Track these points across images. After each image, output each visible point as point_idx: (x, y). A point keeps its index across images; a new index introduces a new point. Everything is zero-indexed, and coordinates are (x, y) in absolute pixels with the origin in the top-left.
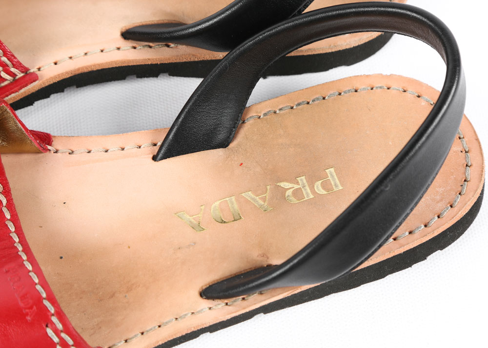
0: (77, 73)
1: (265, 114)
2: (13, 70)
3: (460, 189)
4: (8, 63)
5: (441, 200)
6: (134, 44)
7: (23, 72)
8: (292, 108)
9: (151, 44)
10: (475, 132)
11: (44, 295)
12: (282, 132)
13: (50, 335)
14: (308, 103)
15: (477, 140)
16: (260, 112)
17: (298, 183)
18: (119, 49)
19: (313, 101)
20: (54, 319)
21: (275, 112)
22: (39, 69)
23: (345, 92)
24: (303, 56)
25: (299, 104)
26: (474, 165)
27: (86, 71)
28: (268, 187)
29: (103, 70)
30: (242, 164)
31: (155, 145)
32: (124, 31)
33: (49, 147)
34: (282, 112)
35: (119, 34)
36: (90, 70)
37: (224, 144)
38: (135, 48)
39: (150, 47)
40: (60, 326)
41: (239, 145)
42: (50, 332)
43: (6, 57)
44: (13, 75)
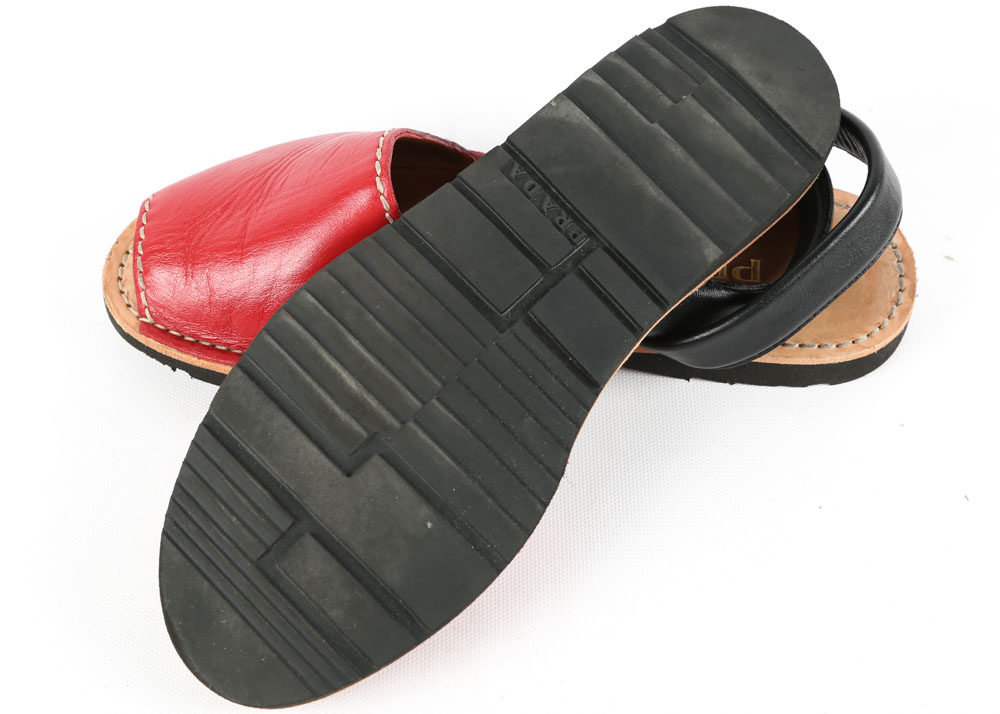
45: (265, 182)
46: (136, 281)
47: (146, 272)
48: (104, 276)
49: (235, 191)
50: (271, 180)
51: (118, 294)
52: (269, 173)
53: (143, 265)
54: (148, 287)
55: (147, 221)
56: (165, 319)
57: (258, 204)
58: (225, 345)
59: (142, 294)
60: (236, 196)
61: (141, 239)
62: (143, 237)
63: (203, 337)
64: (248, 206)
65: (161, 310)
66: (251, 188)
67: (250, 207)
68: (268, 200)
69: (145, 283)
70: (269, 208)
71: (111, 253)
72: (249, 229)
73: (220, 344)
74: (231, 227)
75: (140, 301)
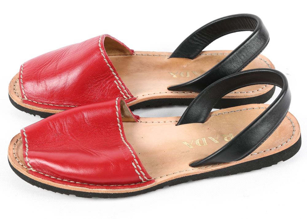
0: (151, 99)
1: (218, 114)
2: (128, 95)
3: (290, 137)
4: (126, 92)
5: (283, 141)
6: (172, 91)
7: (131, 97)
8: (229, 113)
9: (178, 92)
10: (297, 121)
11: (132, 152)
12: (224, 120)
13: (133, 165)
14: (235, 111)
15: (298, 123)
16: (217, 113)
17: (229, 135)
18: (166, 93)
19: (237, 111)
20: (135, 160)
21: (222, 114)
22: (137, 97)
23: (249, 109)
24: (235, 99)
25: (231, 112)
26: (296, 130)
27: (154, 98)
28: (218, 136)
29: (160, 99)
30: (208, 129)
31: (177, 122)
32: (168, 87)
33: (138, 120)
34: (225, 114)
35: (167, 88)
36: (155, 98)
37: (203, 122)
38: (172, 93)
39: (178, 93)
40: (137, 162)
41: (208, 123)
42: (133, 164)
43: (126, 90)
44: (128, 97)
45: (63, 53)
46: (20, 87)
47: (24, 83)
48: (9, 89)
49: (53, 57)
50: (64, 53)
51: (14, 93)
52: (64, 51)
53: (23, 81)
54: (24, 88)
55: (23, 69)
56: (31, 98)
57: (61, 59)
58: (52, 104)
59: (23, 90)
60: (53, 58)
61: (21, 74)
62: (22, 73)
63: (44, 102)
64: (57, 60)
65: (30, 95)
66: (58, 56)
67: (58, 60)
68: (64, 57)
69: (24, 87)
70: (64, 59)
71: (11, 82)
72: (58, 66)
73: (51, 104)
74: (52, 66)
75: (22, 93)
